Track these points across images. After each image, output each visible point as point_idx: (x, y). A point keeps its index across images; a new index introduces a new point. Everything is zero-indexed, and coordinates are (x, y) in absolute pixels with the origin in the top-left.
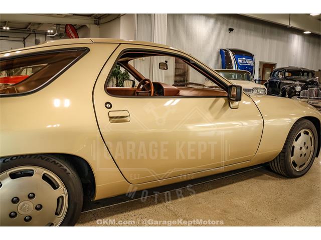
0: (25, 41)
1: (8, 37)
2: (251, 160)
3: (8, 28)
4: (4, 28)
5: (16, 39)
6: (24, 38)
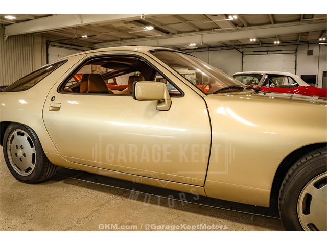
0: (297, 52)
1: (281, 50)
2: (204, 186)
3: (279, 42)
4: (275, 43)
5: (289, 52)
6: (296, 50)
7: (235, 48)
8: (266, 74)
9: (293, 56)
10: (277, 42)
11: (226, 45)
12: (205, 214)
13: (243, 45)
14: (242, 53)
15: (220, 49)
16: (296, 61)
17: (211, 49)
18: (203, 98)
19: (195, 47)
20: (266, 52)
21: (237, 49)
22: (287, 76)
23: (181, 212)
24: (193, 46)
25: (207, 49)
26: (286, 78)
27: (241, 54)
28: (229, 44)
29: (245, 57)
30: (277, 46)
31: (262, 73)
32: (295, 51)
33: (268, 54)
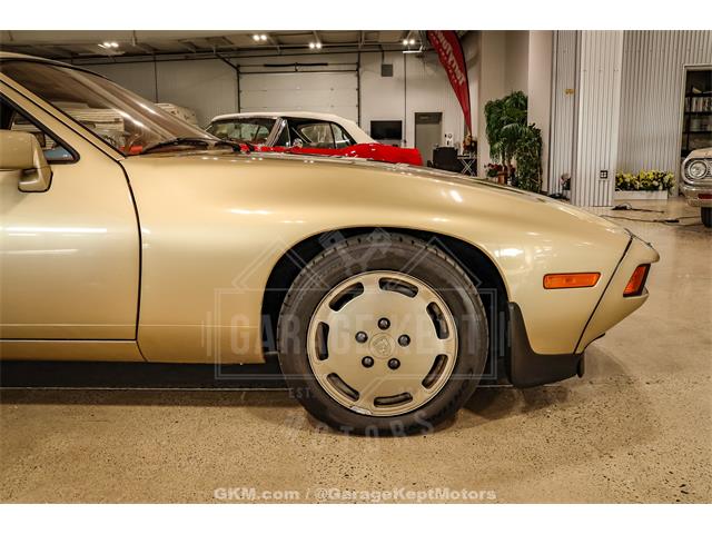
0: (360, 70)
1: (326, 64)
2: (136, 339)
3: (319, 46)
4: (312, 46)
5: (343, 68)
6: (358, 64)
7: (219, 57)
8: (284, 118)
9: (352, 78)
10: (316, 46)
11: (197, 48)
12: (148, 404)
13: (240, 50)
14: (237, 68)
15: (182, 57)
16: (358, 90)
17: (158, 57)
18: (118, 162)
19: (117, 50)
20: (293, 68)
21: (223, 59)
22: (330, 123)
23: (96, 408)
24: (112, 48)
25: (151, 58)
26: (327, 127)
27: (234, 73)
28: (205, 45)
29: (244, 79)
30: (315, 53)
31: (275, 115)
32: (355, 67)
33: (296, 71)
